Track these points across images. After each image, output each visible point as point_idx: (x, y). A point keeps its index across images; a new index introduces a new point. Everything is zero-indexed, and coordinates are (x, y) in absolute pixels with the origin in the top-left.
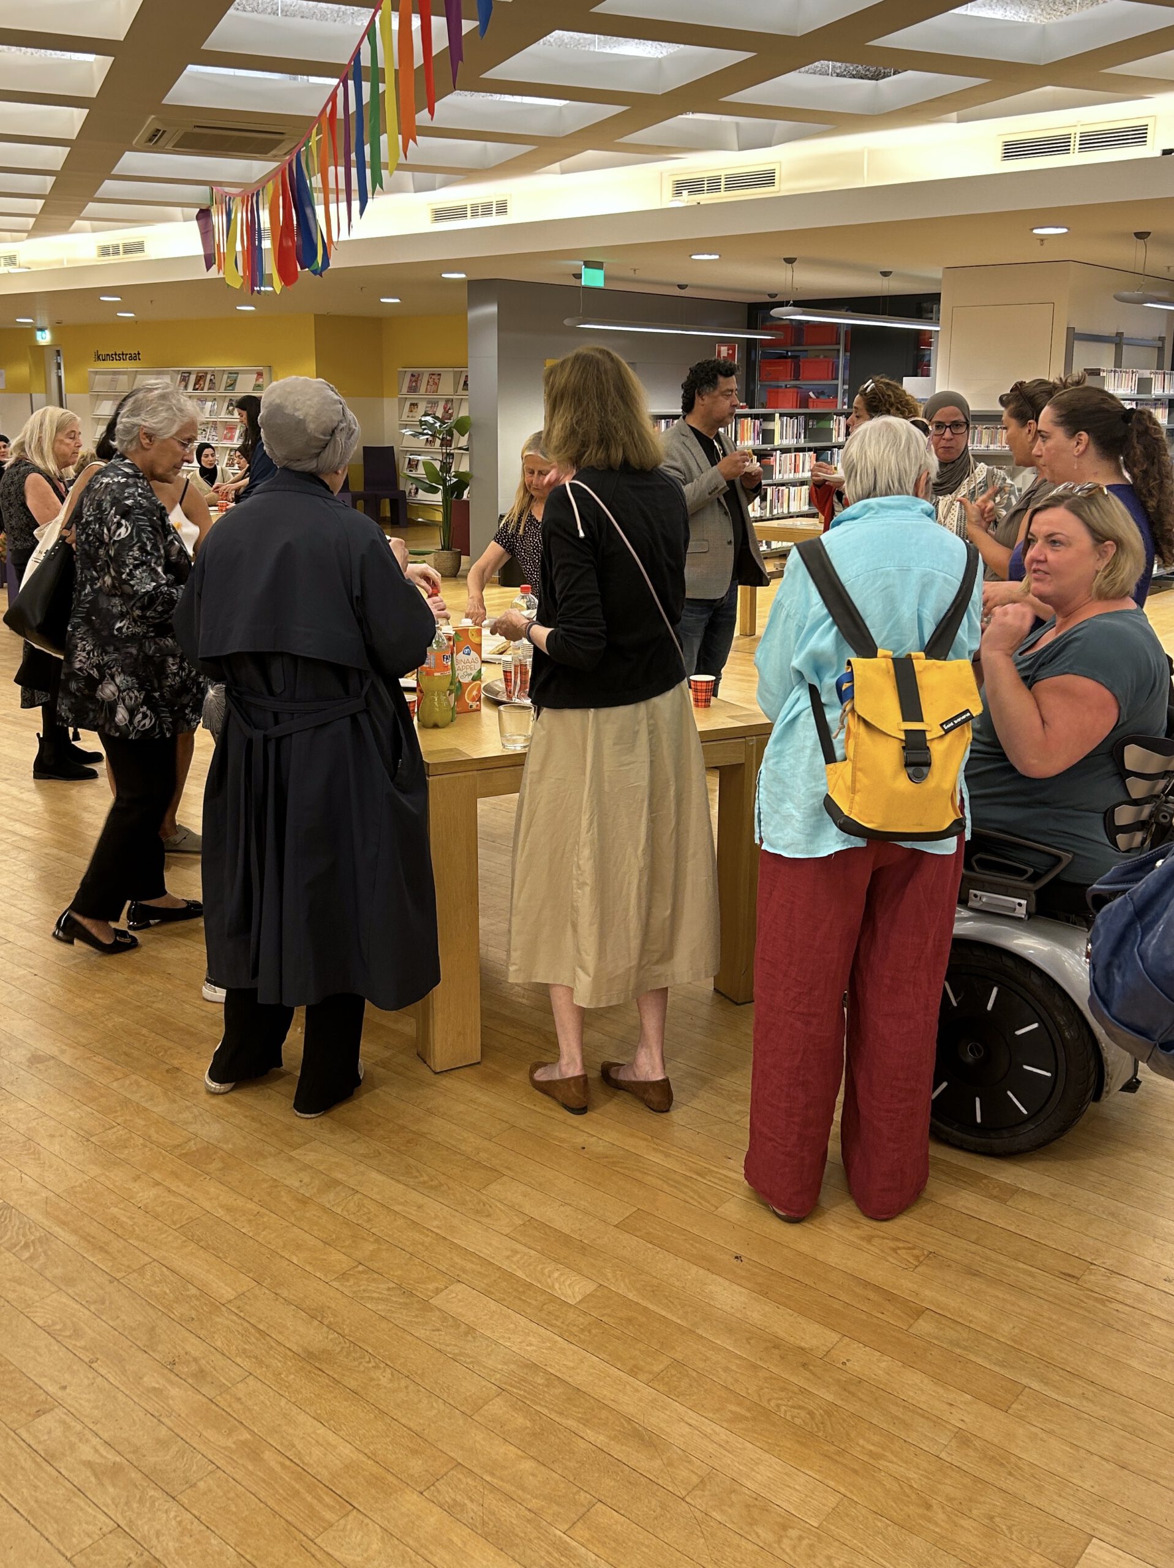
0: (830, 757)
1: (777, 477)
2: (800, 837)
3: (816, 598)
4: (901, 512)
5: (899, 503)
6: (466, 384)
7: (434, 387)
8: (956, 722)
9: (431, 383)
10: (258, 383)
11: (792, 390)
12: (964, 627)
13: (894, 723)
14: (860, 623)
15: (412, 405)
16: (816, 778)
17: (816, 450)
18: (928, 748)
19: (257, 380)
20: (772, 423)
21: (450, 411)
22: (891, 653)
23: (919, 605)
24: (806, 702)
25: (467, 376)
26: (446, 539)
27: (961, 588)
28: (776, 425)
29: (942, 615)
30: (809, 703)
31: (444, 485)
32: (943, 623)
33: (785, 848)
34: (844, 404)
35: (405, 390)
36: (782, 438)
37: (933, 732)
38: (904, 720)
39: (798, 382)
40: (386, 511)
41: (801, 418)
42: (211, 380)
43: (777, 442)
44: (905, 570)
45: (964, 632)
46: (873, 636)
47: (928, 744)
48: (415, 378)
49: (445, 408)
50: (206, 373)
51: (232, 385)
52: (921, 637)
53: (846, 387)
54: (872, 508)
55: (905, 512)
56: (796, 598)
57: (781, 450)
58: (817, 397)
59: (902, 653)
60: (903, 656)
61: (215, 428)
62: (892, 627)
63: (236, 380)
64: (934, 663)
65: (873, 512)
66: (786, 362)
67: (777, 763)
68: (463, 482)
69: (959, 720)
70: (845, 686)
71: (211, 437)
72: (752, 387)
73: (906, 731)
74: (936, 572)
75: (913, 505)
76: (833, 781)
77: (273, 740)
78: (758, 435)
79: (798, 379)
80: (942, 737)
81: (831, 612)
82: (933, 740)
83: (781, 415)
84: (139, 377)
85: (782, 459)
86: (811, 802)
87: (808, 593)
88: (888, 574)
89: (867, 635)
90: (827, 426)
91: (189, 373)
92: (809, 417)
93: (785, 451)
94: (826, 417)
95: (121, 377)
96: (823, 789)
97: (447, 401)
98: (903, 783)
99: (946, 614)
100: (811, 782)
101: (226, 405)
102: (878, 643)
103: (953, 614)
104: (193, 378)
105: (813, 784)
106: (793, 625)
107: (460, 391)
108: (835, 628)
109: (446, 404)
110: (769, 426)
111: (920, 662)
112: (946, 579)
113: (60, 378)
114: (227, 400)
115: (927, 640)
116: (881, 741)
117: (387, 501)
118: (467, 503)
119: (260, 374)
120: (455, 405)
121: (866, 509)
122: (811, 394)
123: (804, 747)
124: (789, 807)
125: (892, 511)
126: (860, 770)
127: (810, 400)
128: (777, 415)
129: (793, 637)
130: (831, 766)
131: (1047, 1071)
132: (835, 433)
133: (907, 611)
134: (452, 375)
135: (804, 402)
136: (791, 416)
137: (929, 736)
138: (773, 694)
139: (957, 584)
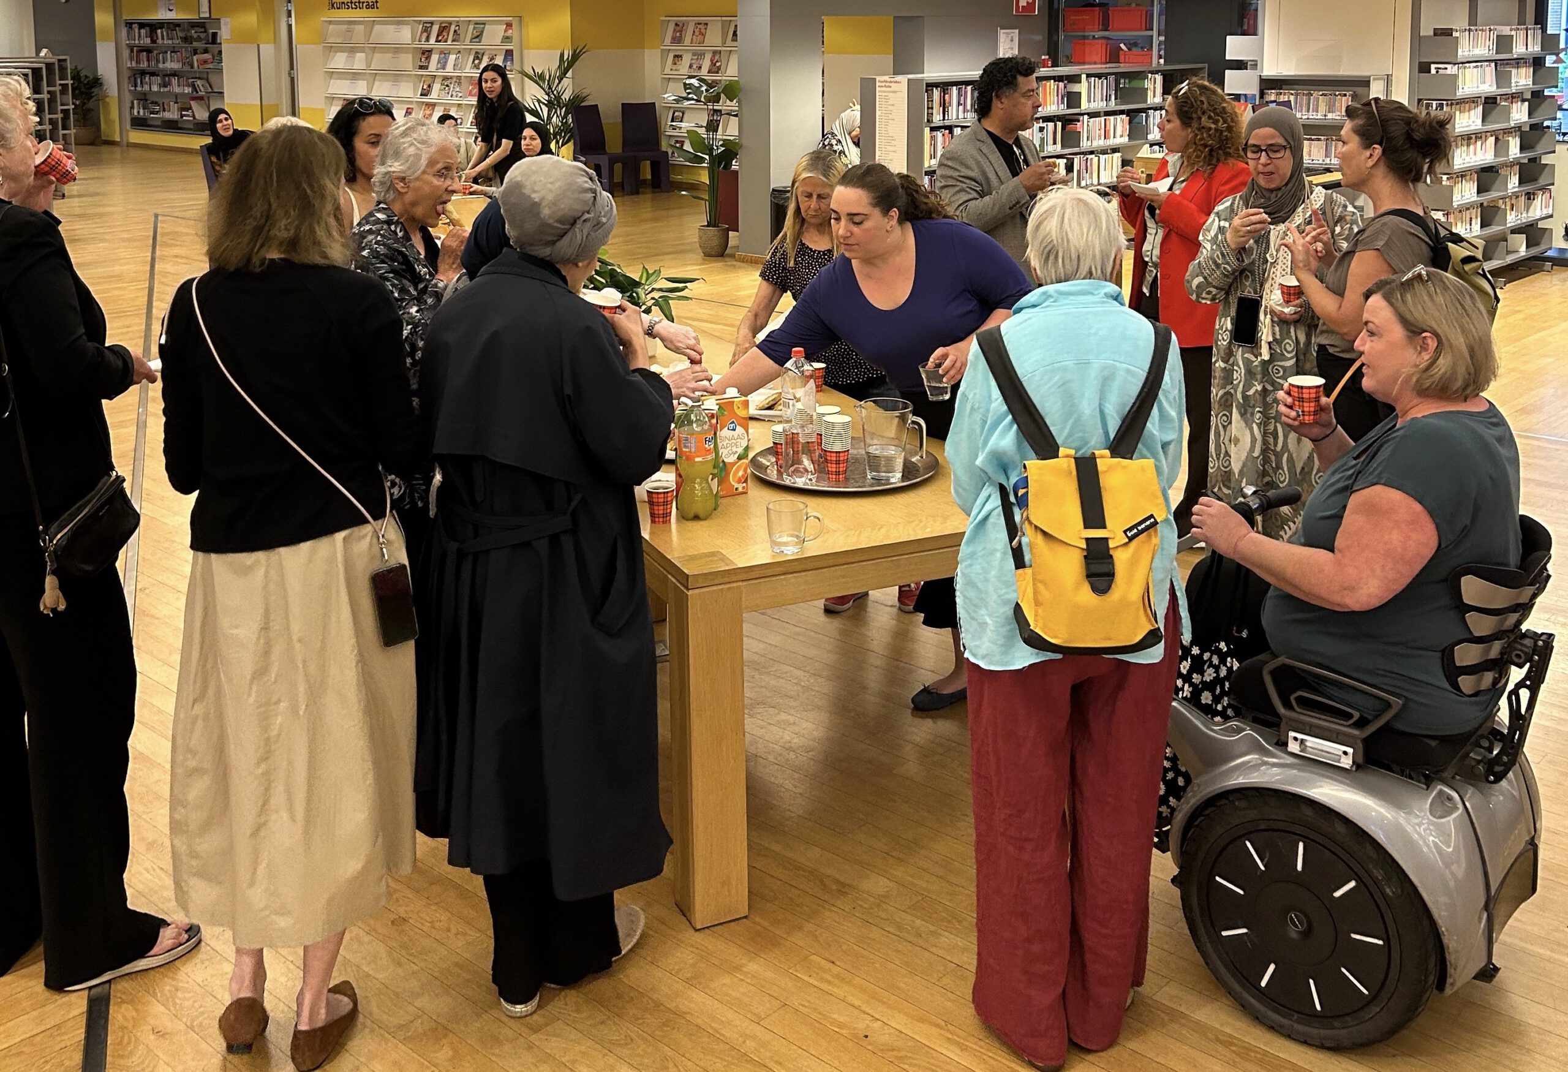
0: (1020, 563)
1: (1085, 144)
2: (994, 648)
3: (996, 393)
4: (1082, 298)
5: (1079, 288)
6: (735, 34)
7: (700, 38)
8: (1140, 528)
9: (697, 33)
10: (506, 34)
11: (1100, 41)
12: (1153, 418)
13: (1076, 532)
14: (1041, 422)
15: (675, 56)
16: (1007, 584)
17: (1128, 113)
18: (1111, 556)
19: (506, 31)
20: (1078, 85)
21: (718, 64)
22: (1072, 452)
23: (1100, 399)
24: (996, 501)
25: (736, 26)
26: (713, 217)
27: (1147, 378)
28: (1082, 87)
29: (1128, 409)
30: (999, 502)
31: (711, 155)
32: (1130, 416)
33: (983, 657)
34: (1160, 57)
35: (668, 40)
36: (1089, 101)
37: (1117, 539)
38: (1086, 527)
39: (1106, 33)
40: (647, 173)
41: (1112, 78)
42: (455, 31)
43: (1085, 105)
44: (1085, 364)
45: (1153, 424)
46: (1054, 434)
47: (1111, 552)
48: (679, 28)
49: (712, 61)
50: (450, 24)
51: (478, 37)
52: (1107, 434)
53: (1162, 38)
54: (1051, 296)
55: (1089, 298)
56: (978, 391)
57: (1088, 114)
58: (1129, 49)
59: (1084, 452)
60: (1088, 455)
61: (460, 84)
62: (1074, 423)
63: (482, 32)
64: (1119, 462)
65: (1052, 300)
66: (1093, 11)
67: (970, 565)
68: (730, 151)
69: (1143, 526)
70: (1021, 492)
71: (454, 94)
72: (1055, 37)
73: (1087, 540)
74: (1117, 364)
75: (1097, 289)
76: (1023, 589)
77: (471, 557)
78: (1063, 98)
79: (1106, 30)
80: (1126, 544)
81: (1011, 410)
82: (1117, 547)
83: (1089, 76)
84: (376, 27)
85: (1090, 124)
86: (1002, 610)
87: (989, 386)
88: (1065, 369)
89: (1048, 433)
90: (1141, 86)
91: (432, 23)
92: (1119, 76)
93: (1093, 115)
94: (1140, 75)
95: (356, 27)
96: (1013, 596)
97: (715, 53)
98: (1086, 595)
99: (1132, 407)
100: (1001, 589)
101: (471, 58)
102: (1059, 441)
103: (1139, 407)
104: (435, 29)
105: (1003, 591)
106: (978, 417)
107: (729, 42)
108: (1015, 427)
109: (714, 56)
110: (1075, 88)
111: (1105, 462)
112: (1128, 371)
113: (290, 26)
114: (473, 53)
115: (1112, 436)
116: (1061, 550)
117: (648, 162)
118: (736, 172)
119: (509, 25)
120: (724, 57)
121: (1045, 297)
122: (1122, 46)
123: (996, 550)
124: (983, 614)
125: (1072, 297)
126: (1041, 582)
127: (1121, 52)
128: (1084, 76)
129: (978, 431)
130: (1020, 571)
131: (1379, 939)
132: (1150, 94)
133: (1087, 407)
134: (720, 23)
135: (1114, 56)
136: (1099, 76)
137: (1111, 544)
138: (965, 489)
139: (1143, 375)
